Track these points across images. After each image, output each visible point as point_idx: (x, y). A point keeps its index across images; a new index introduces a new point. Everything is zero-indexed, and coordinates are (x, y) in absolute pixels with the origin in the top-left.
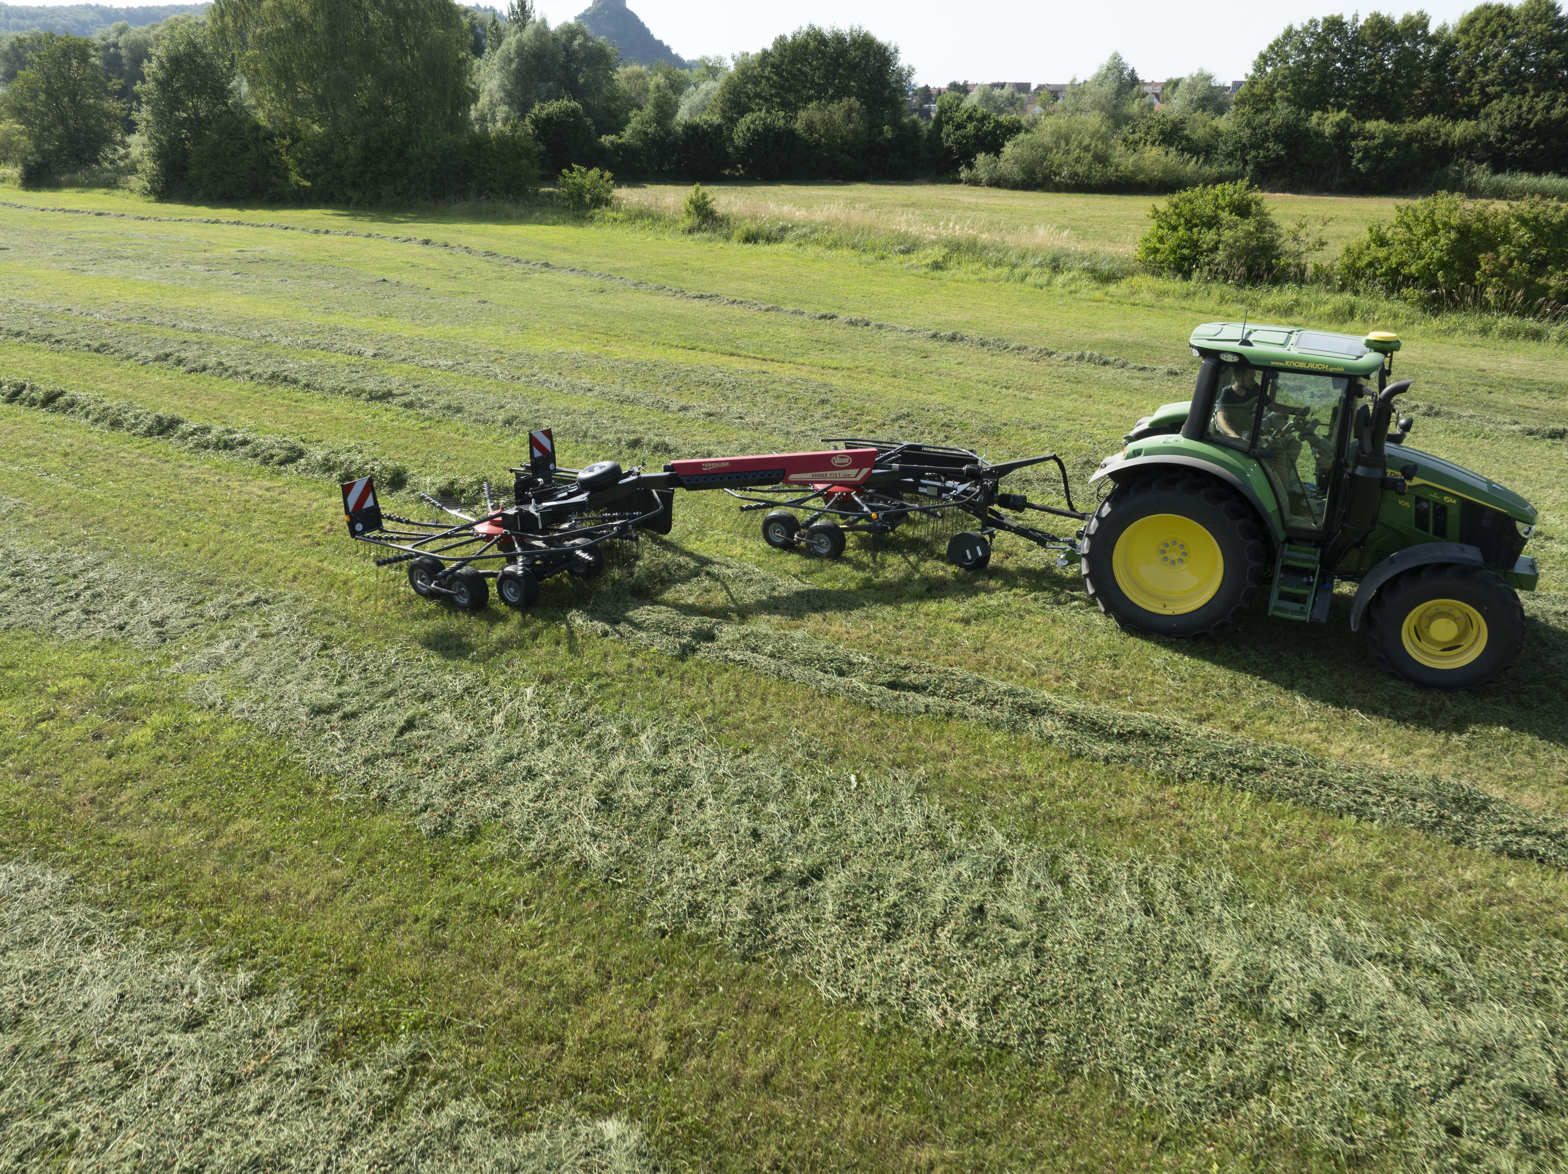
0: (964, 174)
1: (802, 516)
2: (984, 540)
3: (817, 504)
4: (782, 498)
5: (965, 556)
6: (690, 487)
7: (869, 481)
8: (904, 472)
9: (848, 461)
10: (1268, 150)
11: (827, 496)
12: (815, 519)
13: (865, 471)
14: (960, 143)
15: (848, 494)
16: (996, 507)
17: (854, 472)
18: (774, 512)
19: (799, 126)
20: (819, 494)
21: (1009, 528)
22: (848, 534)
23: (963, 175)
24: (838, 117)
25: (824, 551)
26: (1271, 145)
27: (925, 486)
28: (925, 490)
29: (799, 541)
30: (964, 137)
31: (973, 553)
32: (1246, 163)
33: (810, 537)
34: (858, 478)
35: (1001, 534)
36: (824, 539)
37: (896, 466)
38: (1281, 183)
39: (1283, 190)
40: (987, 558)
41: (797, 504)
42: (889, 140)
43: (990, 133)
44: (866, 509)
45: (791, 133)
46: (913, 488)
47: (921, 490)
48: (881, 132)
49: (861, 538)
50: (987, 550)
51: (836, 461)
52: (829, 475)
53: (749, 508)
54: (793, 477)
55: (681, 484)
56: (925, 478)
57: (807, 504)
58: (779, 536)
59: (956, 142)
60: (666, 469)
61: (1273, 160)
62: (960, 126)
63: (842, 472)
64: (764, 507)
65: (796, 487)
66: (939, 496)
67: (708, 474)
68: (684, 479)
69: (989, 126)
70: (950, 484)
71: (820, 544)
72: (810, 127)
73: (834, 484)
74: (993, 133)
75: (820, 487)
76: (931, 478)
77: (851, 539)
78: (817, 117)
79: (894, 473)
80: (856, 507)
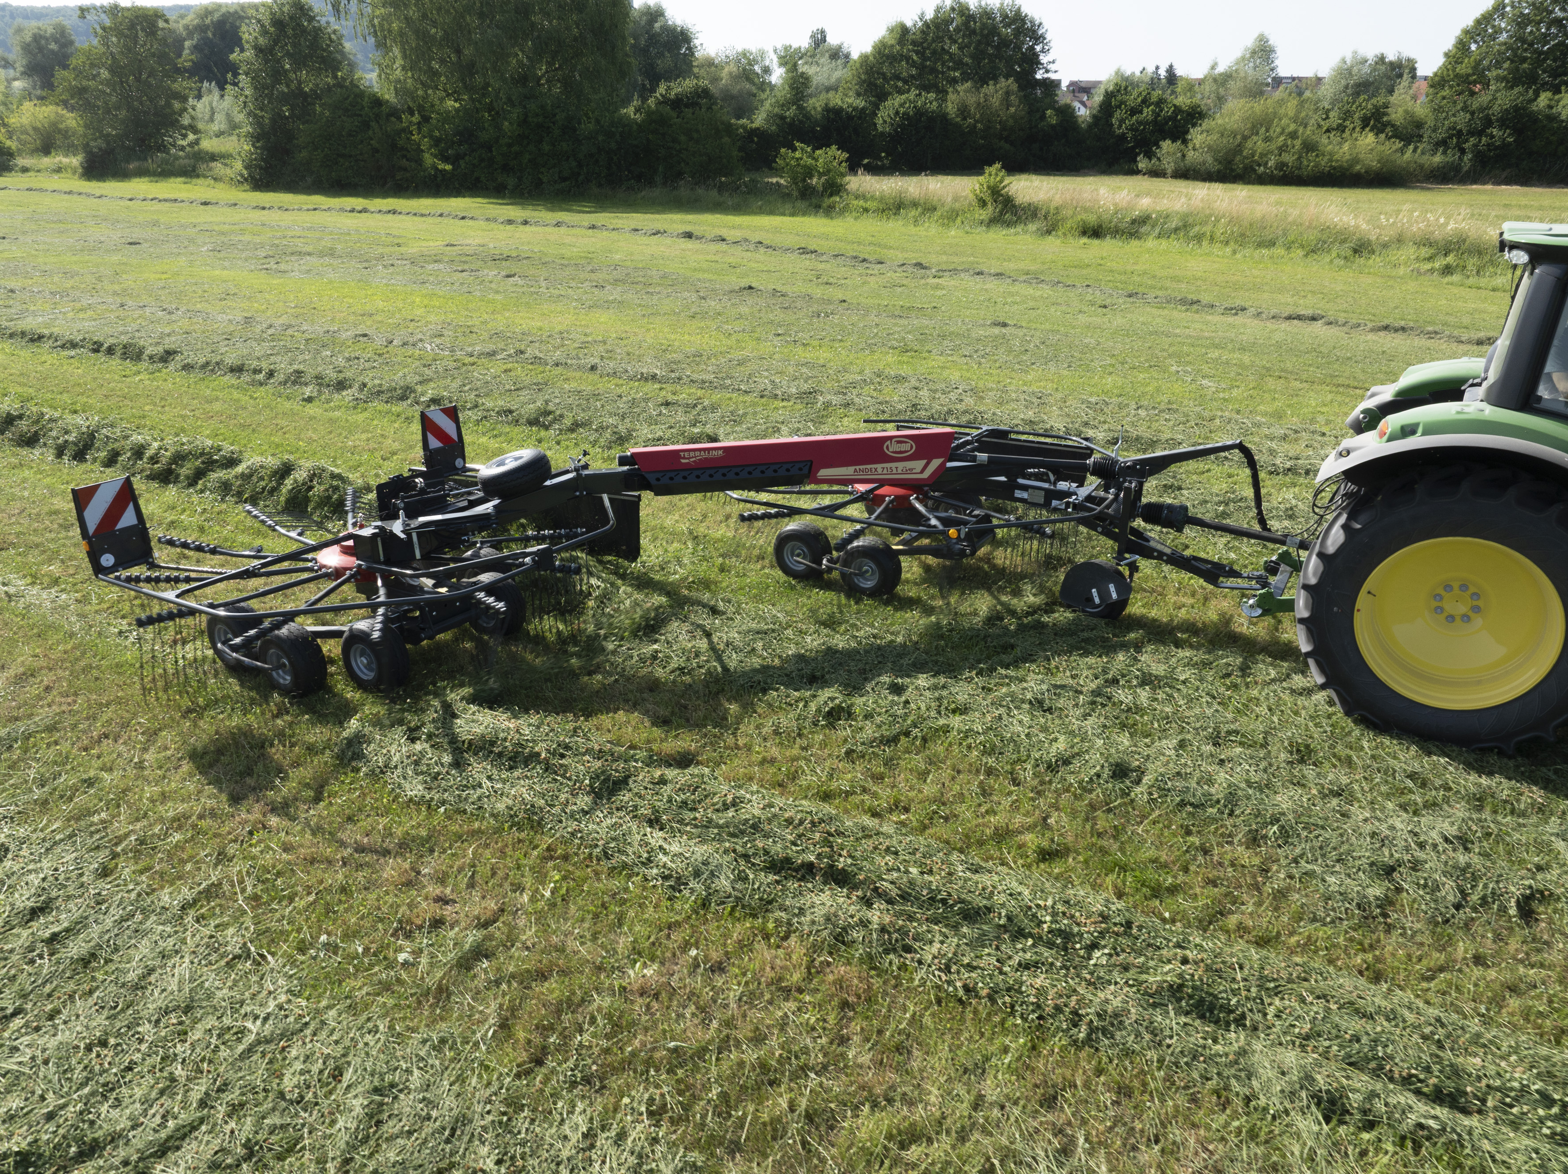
0: (1143, 163)
1: (837, 530)
2: (1120, 574)
3: (855, 511)
4: (804, 503)
5: (1090, 599)
6: (661, 490)
7: (941, 478)
8: (993, 467)
9: (908, 447)
10: (1492, 137)
11: (870, 500)
12: (856, 535)
13: (936, 463)
14: (1137, 130)
15: (906, 498)
16: (1139, 523)
17: (918, 464)
18: (792, 525)
19: (951, 107)
20: (862, 498)
21: (1159, 556)
22: (905, 562)
23: (1141, 166)
24: (995, 101)
25: (869, 584)
26: (1495, 132)
27: (1025, 488)
28: (1025, 495)
29: (829, 570)
30: (1140, 123)
31: (1104, 594)
32: (1463, 151)
33: (846, 563)
34: (926, 475)
35: (1146, 566)
36: (868, 566)
37: (983, 457)
38: (1504, 175)
39: (1508, 181)
40: (1123, 603)
41: (829, 511)
42: (1053, 127)
43: (1170, 118)
44: (934, 522)
45: (943, 117)
46: (1007, 491)
47: (1018, 494)
48: (1043, 117)
49: (927, 568)
50: (1125, 589)
51: (891, 448)
52: (881, 469)
53: (753, 518)
54: (824, 473)
55: (647, 486)
56: (1029, 477)
57: (841, 512)
58: (800, 562)
59: (1132, 129)
60: (623, 461)
61: (1497, 148)
62: (1134, 111)
63: (901, 465)
64: (776, 516)
65: (825, 487)
66: (1046, 505)
67: (689, 469)
68: (651, 478)
69: (1168, 111)
70: (1063, 485)
71: (862, 574)
72: (963, 111)
73: (882, 483)
74: (1173, 118)
75: (862, 488)
76: (1038, 477)
77: (910, 568)
78: (971, 100)
79: (980, 466)
80: (917, 518)
